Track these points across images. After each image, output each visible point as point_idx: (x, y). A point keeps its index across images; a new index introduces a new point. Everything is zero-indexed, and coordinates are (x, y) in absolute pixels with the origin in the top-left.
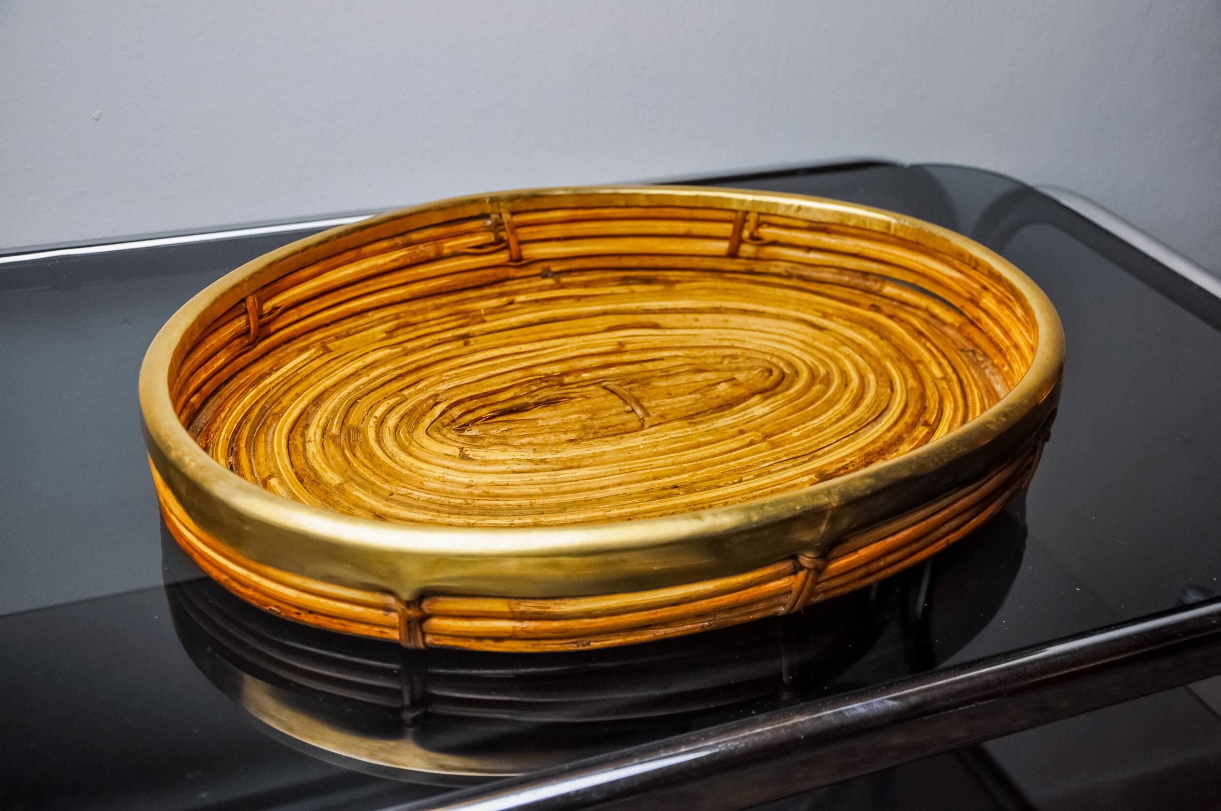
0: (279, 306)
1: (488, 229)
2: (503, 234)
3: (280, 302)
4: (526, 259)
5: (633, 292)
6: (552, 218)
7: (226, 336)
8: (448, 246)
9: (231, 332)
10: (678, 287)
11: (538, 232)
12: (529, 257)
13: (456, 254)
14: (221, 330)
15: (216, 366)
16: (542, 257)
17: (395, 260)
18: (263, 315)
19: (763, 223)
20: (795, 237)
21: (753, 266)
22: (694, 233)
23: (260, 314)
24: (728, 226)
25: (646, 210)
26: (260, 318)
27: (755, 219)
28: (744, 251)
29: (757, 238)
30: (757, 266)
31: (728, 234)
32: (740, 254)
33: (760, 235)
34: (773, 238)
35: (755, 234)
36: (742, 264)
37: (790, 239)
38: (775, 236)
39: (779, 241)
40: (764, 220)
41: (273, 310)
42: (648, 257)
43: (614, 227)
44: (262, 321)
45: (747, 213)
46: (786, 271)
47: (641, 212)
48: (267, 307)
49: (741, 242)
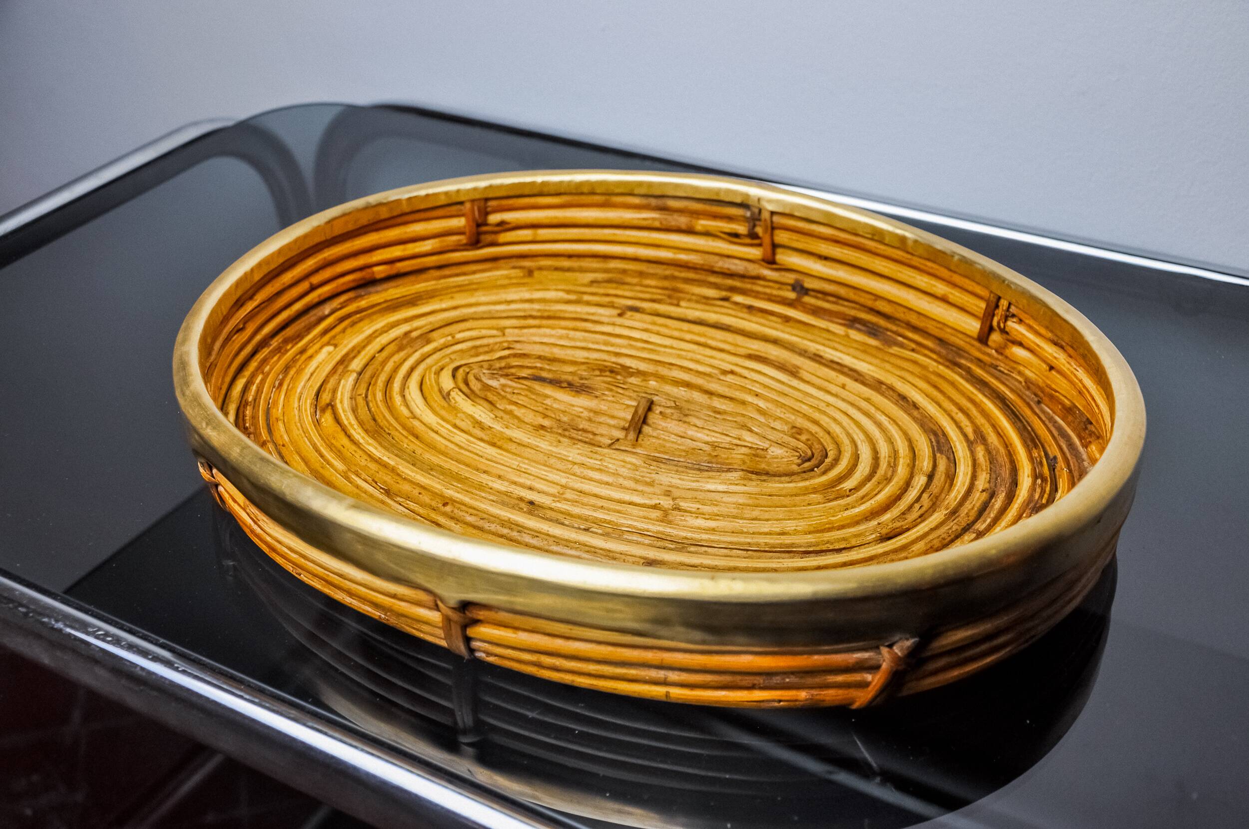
0: (508, 222)
1: (745, 219)
2: (759, 230)
3: (509, 220)
4: (780, 265)
5: (847, 336)
6: (814, 231)
7: (435, 228)
8: (702, 224)
9: (443, 228)
10: (895, 350)
11: (797, 241)
12: (783, 263)
13: (707, 234)
16: (795, 268)
17: (644, 219)
18: (486, 224)
19: (1013, 316)
20: (1038, 345)
21: (998, 363)
22: (950, 300)
23: (480, 221)
24: (983, 305)
25: (909, 256)
26: (478, 225)
27: (1004, 308)
28: (994, 341)
29: (1004, 331)
30: (1002, 365)
31: (981, 315)
32: (990, 343)
33: (1007, 329)
34: (1019, 338)
35: (1002, 325)
36: (989, 355)
37: (1033, 346)
38: (1020, 336)
39: (1024, 343)
40: (1015, 312)
41: (502, 223)
42: (903, 309)
43: (874, 263)
44: (484, 229)
45: (999, 298)
46: (1026, 382)
47: (903, 257)
48: (494, 218)
49: (991, 329)
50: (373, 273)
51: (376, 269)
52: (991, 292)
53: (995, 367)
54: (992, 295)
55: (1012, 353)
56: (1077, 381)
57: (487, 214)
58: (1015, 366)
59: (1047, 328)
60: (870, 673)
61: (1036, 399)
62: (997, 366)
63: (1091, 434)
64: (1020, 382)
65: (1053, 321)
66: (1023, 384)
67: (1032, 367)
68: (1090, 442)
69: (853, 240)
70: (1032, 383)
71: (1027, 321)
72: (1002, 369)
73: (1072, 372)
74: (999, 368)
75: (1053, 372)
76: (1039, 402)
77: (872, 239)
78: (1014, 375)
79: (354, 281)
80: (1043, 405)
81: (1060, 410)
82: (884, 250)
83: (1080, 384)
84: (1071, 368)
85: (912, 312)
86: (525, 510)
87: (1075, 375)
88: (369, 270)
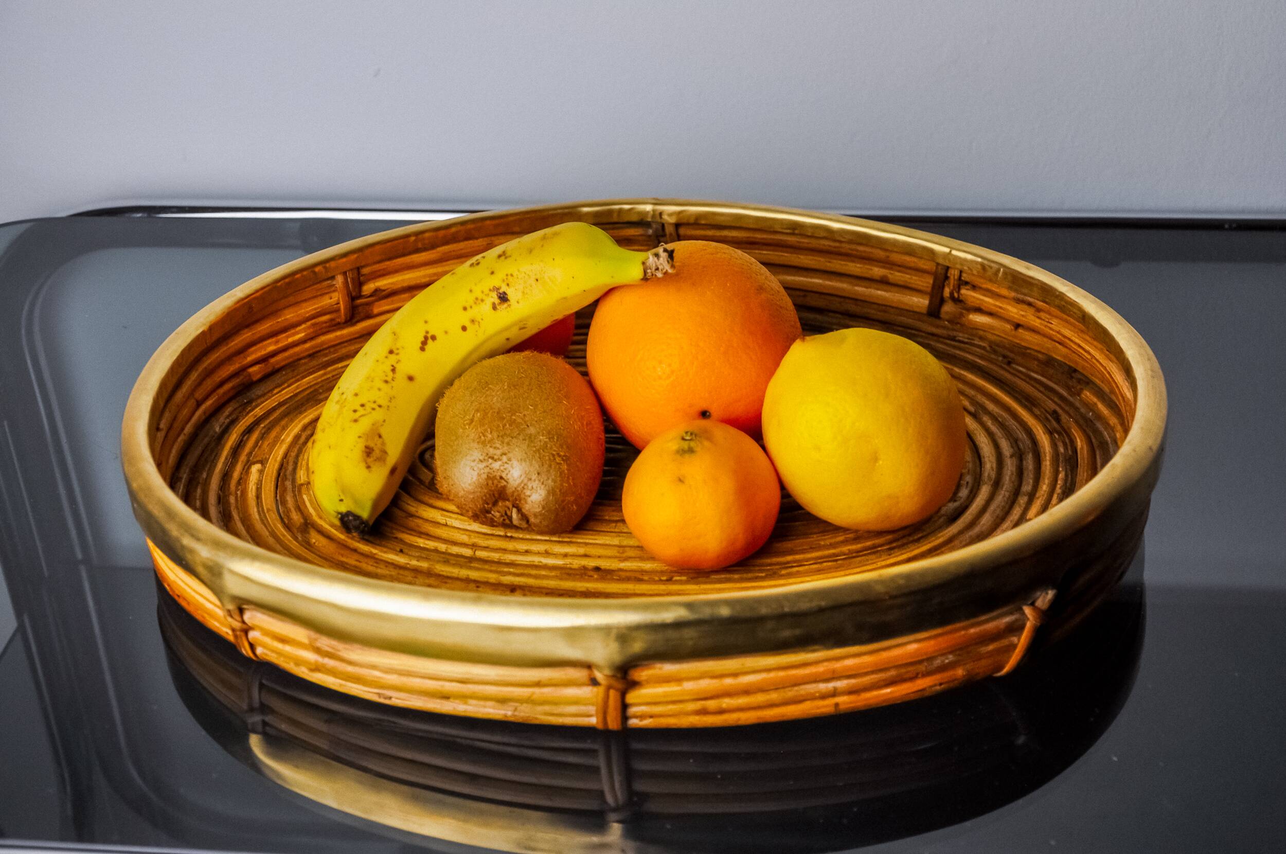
0: (383, 288)
1: (647, 238)
3: (385, 285)
7: (308, 312)
9: (315, 309)
14: (304, 305)
15: (290, 340)
18: (360, 296)
19: (966, 283)
20: (1000, 308)
21: (955, 333)
22: (891, 281)
23: (354, 294)
24: (930, 280)
25: (837, 244)
26: (353, 299)
27: (956, 277)
28: (947, 313)
29: (957, 301)
30: (961, 335)
31: (929, 290)
32: (943, 315)
33: (961, 298)
34: (976, 304)
35: (956, 295)
36: (944, 327)
37: (994, 309)
38: (978, 302)
39: (983, 307)
40: (968, 280)
41: (377, 291)
42: (837, 299)
43: (799, 258)
44: (359, 301)
45: (948, 268)
46: (991, 347)
47: (830, 246)
48: (369, 288)
49: (942, 301)
50: (250, 375)
51: (251, 370)
52: (938, 264)
53: (953, 339)
54: (940, 267)
55: (970, 321)
56: (1054, 333)
57: (361, 284)
58: (975, 332)
59: (1010, 288)
60: (1015, 636)
61: (1006, 360)
62: (955, 337)
63: (1079, 381)
64: (984, 348)
65: (1017, 281)
66: (988, 348)
67: (993, 329)
68: (1082, 389)
69: (771, 239)
70: (998, 345)
71: (984, 286)
72: (961, 339)
73: (1046, 326)
74: (957, 338)
75: (1020, 330)
76: (1009, 363)
77: (793, 234)
78: (976, 342)
79: (233, 388)
80: (1014, 366)
81: (1037, 365)
82: (808, 243)
83: (1058, 335)
84: (1043, 322)
85: (847, 301)
86: (596, 576)
87: (1051, 329)
88: (245, 373)
